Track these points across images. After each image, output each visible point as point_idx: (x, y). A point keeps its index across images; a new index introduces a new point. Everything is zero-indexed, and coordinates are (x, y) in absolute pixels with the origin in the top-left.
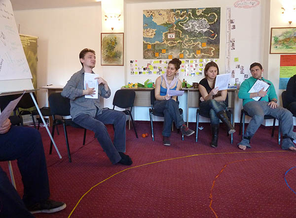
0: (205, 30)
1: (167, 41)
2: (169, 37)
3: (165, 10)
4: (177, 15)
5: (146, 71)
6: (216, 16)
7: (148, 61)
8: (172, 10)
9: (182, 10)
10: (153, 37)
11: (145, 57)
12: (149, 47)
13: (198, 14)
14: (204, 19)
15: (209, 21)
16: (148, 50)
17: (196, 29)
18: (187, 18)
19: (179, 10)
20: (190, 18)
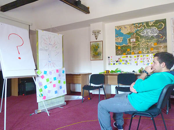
0: (156, 35)
1: (130, 43)
2: (131, 41)
3: (128, 25)
4: (136, 27)
5: (118, 63)
6: (163, 25)
7: (119, 56)
8: (133, 24)
9: (140, 23)
10: (121, 42)
11: (117, 54)
12: (119, 48)
13: (150, 25)
14: (154, 27)
15: (158, 28)
16: (119, 50)
17: (150, 34)
18: (143, 28)
19: (138, 23)
20: (145, 28)
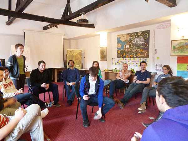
0: (142, 43)
1: (126, 49)
2: (126, 47)
3: (125, 34)
4: (130, 36)
5: (118, 63)
6: (148, 35)
7: (119, 58)
8: (128, 34)
9: (132, 33)
10: (120, 47)
11: (117, 57)
12: (119, 52)
13: (139, 35)
14: (142, 37)
15: (144, 38)
16: (119, 53)
17: (138, 42)
18: (134, 37)
19: (131, 33)
20: (136, 37)
